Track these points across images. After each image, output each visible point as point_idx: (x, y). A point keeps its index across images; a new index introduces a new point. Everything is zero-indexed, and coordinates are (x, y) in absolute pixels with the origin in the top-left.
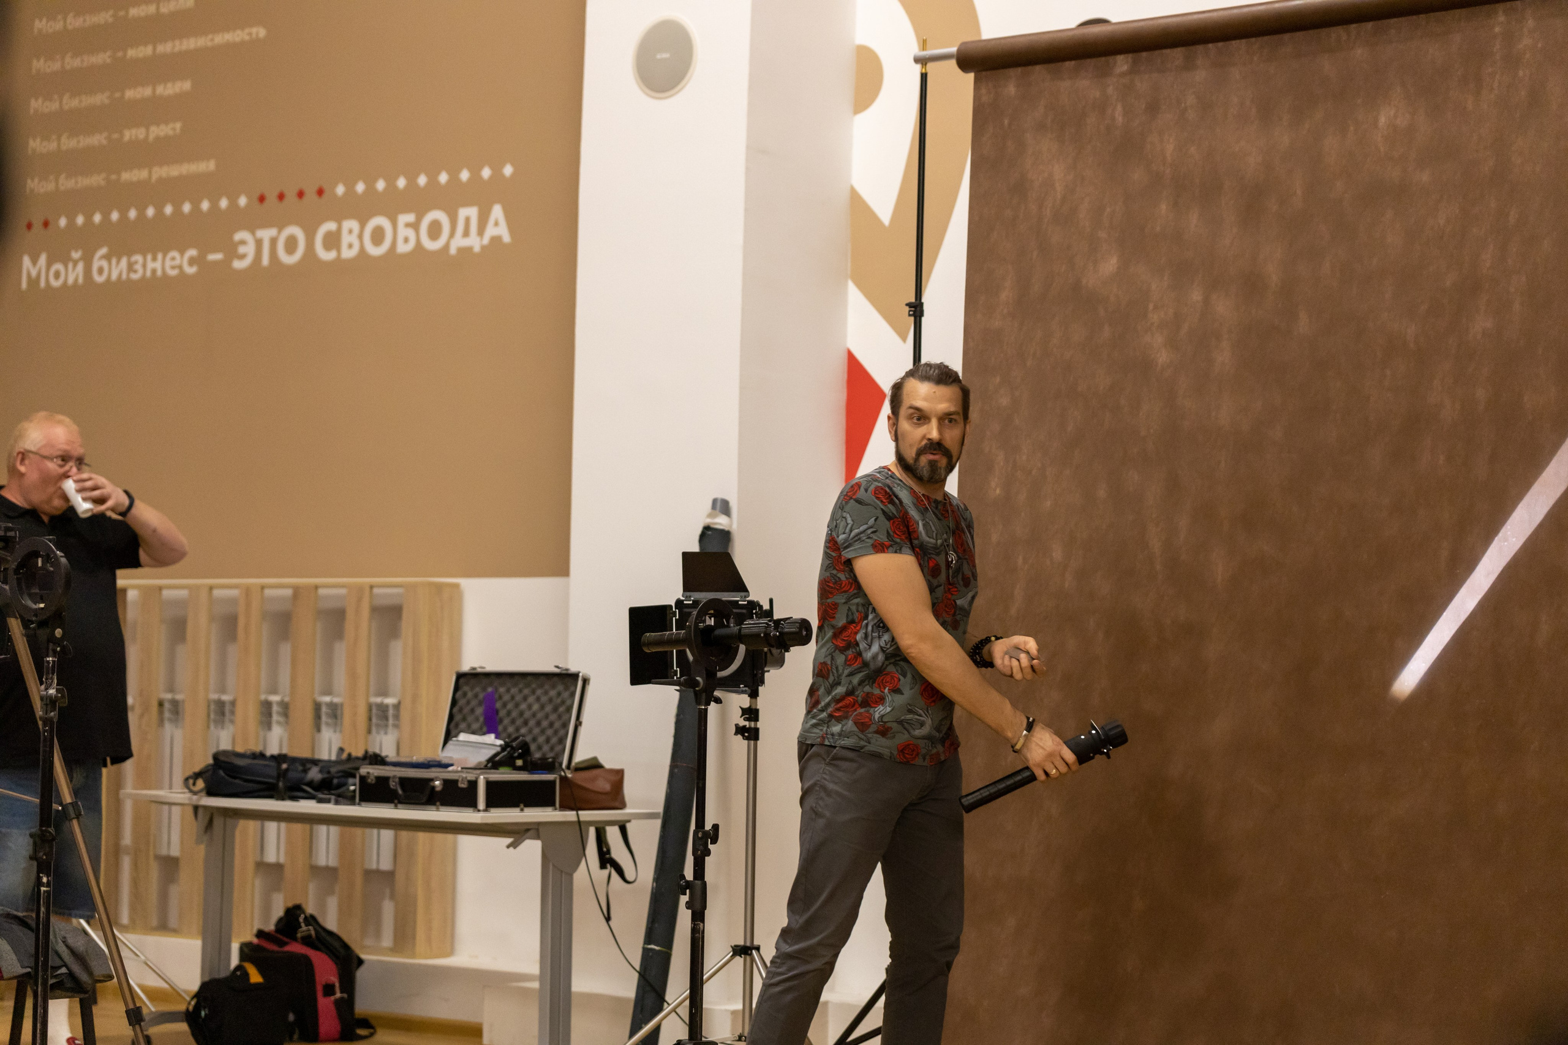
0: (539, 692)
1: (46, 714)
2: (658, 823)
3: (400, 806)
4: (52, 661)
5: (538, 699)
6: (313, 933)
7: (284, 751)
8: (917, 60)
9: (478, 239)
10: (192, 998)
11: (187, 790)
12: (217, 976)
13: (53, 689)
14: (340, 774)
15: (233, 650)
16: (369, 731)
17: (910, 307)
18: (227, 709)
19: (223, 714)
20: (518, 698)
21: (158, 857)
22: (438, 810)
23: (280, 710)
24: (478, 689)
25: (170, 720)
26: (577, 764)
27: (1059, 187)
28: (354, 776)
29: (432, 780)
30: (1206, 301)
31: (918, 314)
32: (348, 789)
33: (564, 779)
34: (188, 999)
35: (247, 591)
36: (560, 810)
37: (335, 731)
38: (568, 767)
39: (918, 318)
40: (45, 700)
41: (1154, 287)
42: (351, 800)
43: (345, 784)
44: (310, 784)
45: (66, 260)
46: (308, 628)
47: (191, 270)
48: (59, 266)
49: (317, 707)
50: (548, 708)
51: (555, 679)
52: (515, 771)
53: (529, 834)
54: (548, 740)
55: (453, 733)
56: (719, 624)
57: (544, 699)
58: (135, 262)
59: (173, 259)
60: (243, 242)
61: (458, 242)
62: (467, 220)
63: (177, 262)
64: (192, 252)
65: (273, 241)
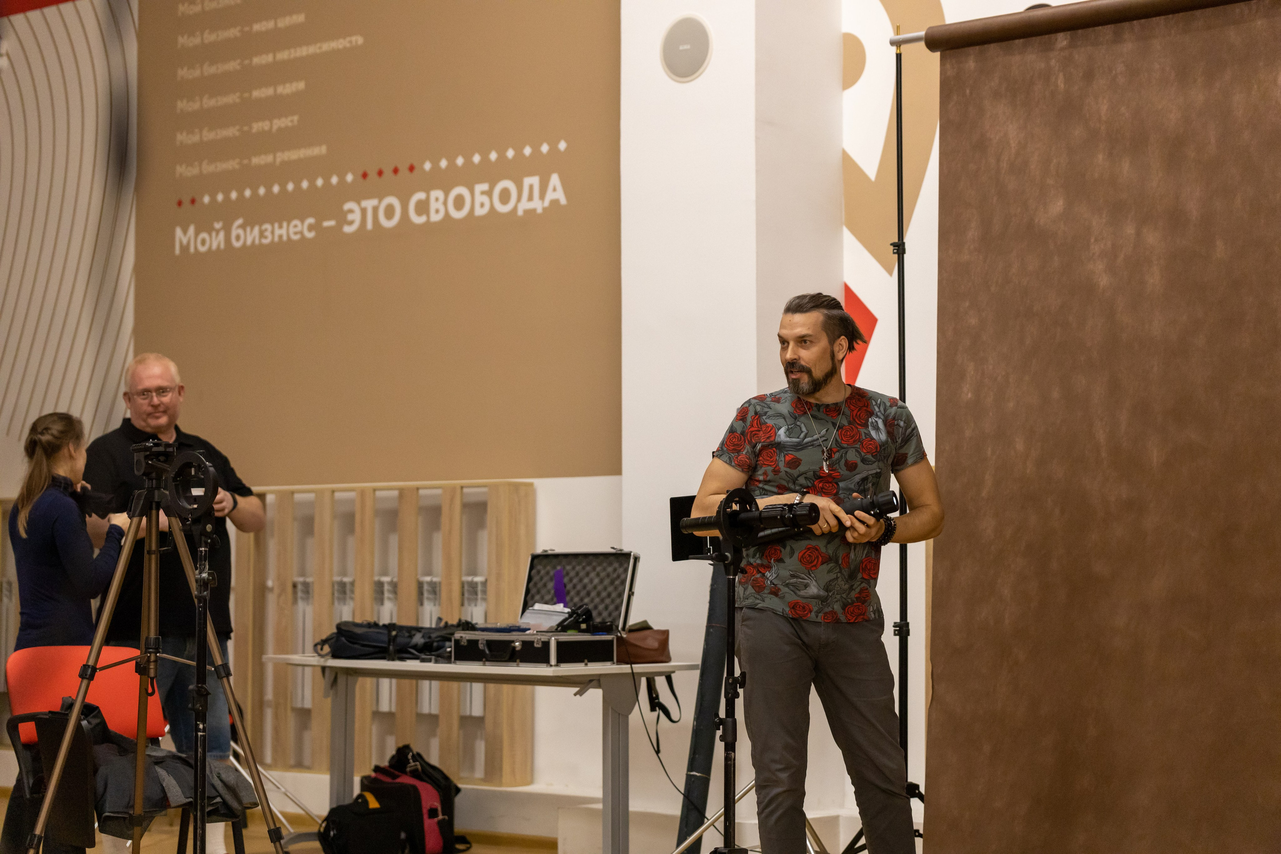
0: (599, 569)
1: (200, 593)
2: (697, 673)
3: (487, 663)
4: (205, 550)
5: (598, 575)
6: (419, 767)
7: (394, 621)
8: (892, 43)
9: (540, 202)
10: (323, 822)
11: (316, 655)
12: (342, 803)
13: (206, 573)
14: (439, 639)
15: (351, 541)
16: (462, 605)
17: (894, 246)
18: (348, 587)
19: (344, 593)
20: (582, 574)
21: (294, 709)
22: (518, 666)
23: (390, 588)
24: (548, 568)
25: (302, 599)
26: (630, 626)
27: (1013, 144)
28: (450, 640)
29: (513, 642)
30: (1138, 234)
31: (901, 251)
32: (446, 650)
33: (620, 639)
34: (320, 822)
35: (362, 493)
36: (617, 664)
37: (435, 605)
38: (624, 629)
39: (901, 255)
40: (199, 582)
41: (1094, 223)
42: (448, 659)
43: (443, 647)
44: (415, 647)
45: (210, 230)
46: (412, 521)
47: (310, 235)
48: (204, 235)
49: (420, 585)
50: (606, 582)
51: (612, 558)
52: (580, 633)
53: (594, 683)
54: (606, 608)
55: (530, 603)
56: (743, 509)
57: (603, 574)
58: (266, 230)
59: (296, 226)
60: (351, 211)
61: (524, 205)
62: (531, 187)
63: (299, 229)
64: (311, 221)
65: (375, 210)
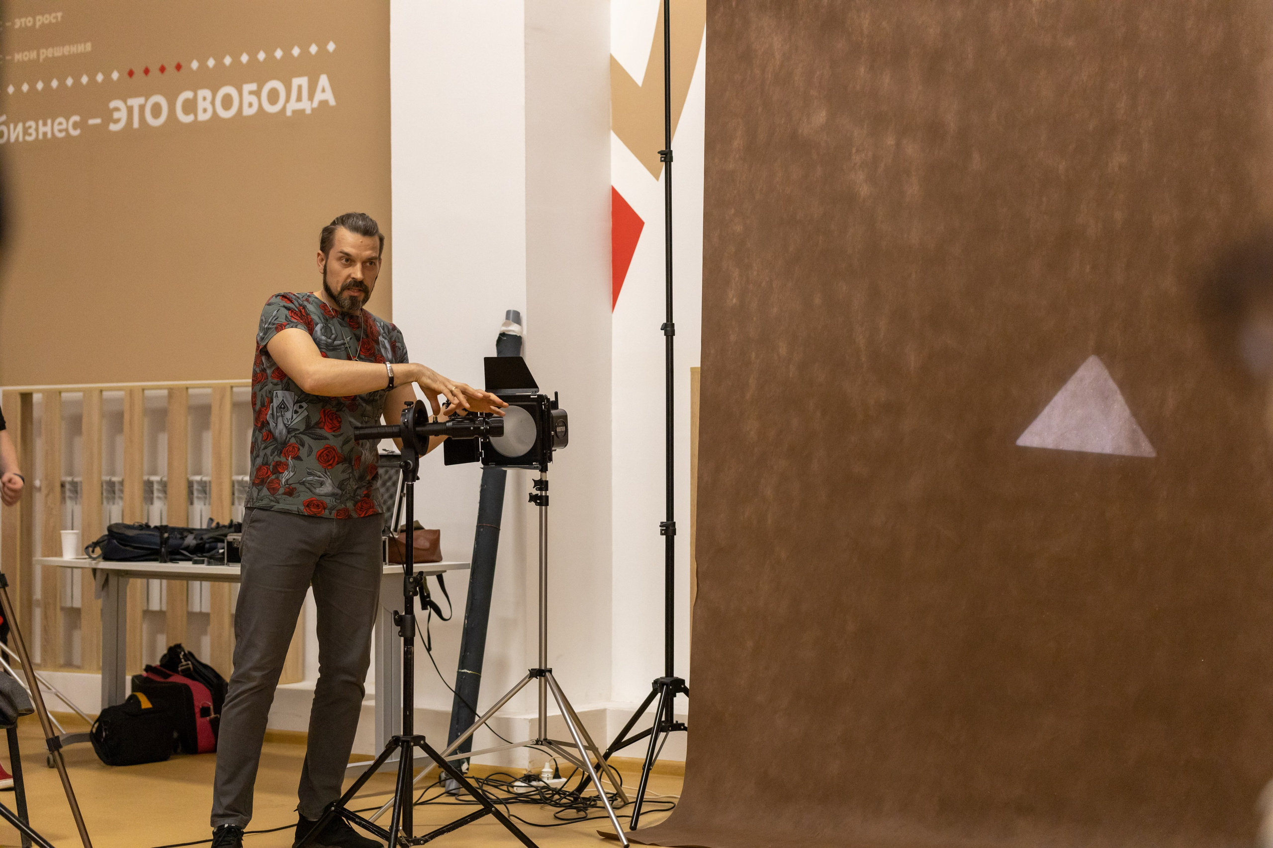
2: (468, 572)
6: (191, 666)
7: (164, 523)
9: (309, 103)
10: (95, 723)
11: (87, 557)
12: (114, 704)
14: (211, 540)
15: (120, 440)
16: (233, 504)
17: (662, 155)
18: (117, 488)
19: (114, 492)
21: (63, 609)
23: (160, 488)
25: (70, 498)
26: (400, 526)
27: (778, 56)
28: (223, 541)
30: (898, 145)
31: (668, 160)
32: (218, 552)
33: (392, 540)
34: (91, 722)
35: (131, 392)
36: (389, 565)
37: (205, 504)
38: (394, 529)
39: (669, 163)
41: (856, 134)
42: (220, 561)
43: (215, 548)
44: (187, 548)
46: (181, 420)
47: (75, 133)
49: (190, 484)
58: (30, 127)
59: (60, 124)
60: (117, 109)
61: (293, 106)
62: (300, 88)
63: (64, 126)
64: (76, 118)
65: (142, 108)
